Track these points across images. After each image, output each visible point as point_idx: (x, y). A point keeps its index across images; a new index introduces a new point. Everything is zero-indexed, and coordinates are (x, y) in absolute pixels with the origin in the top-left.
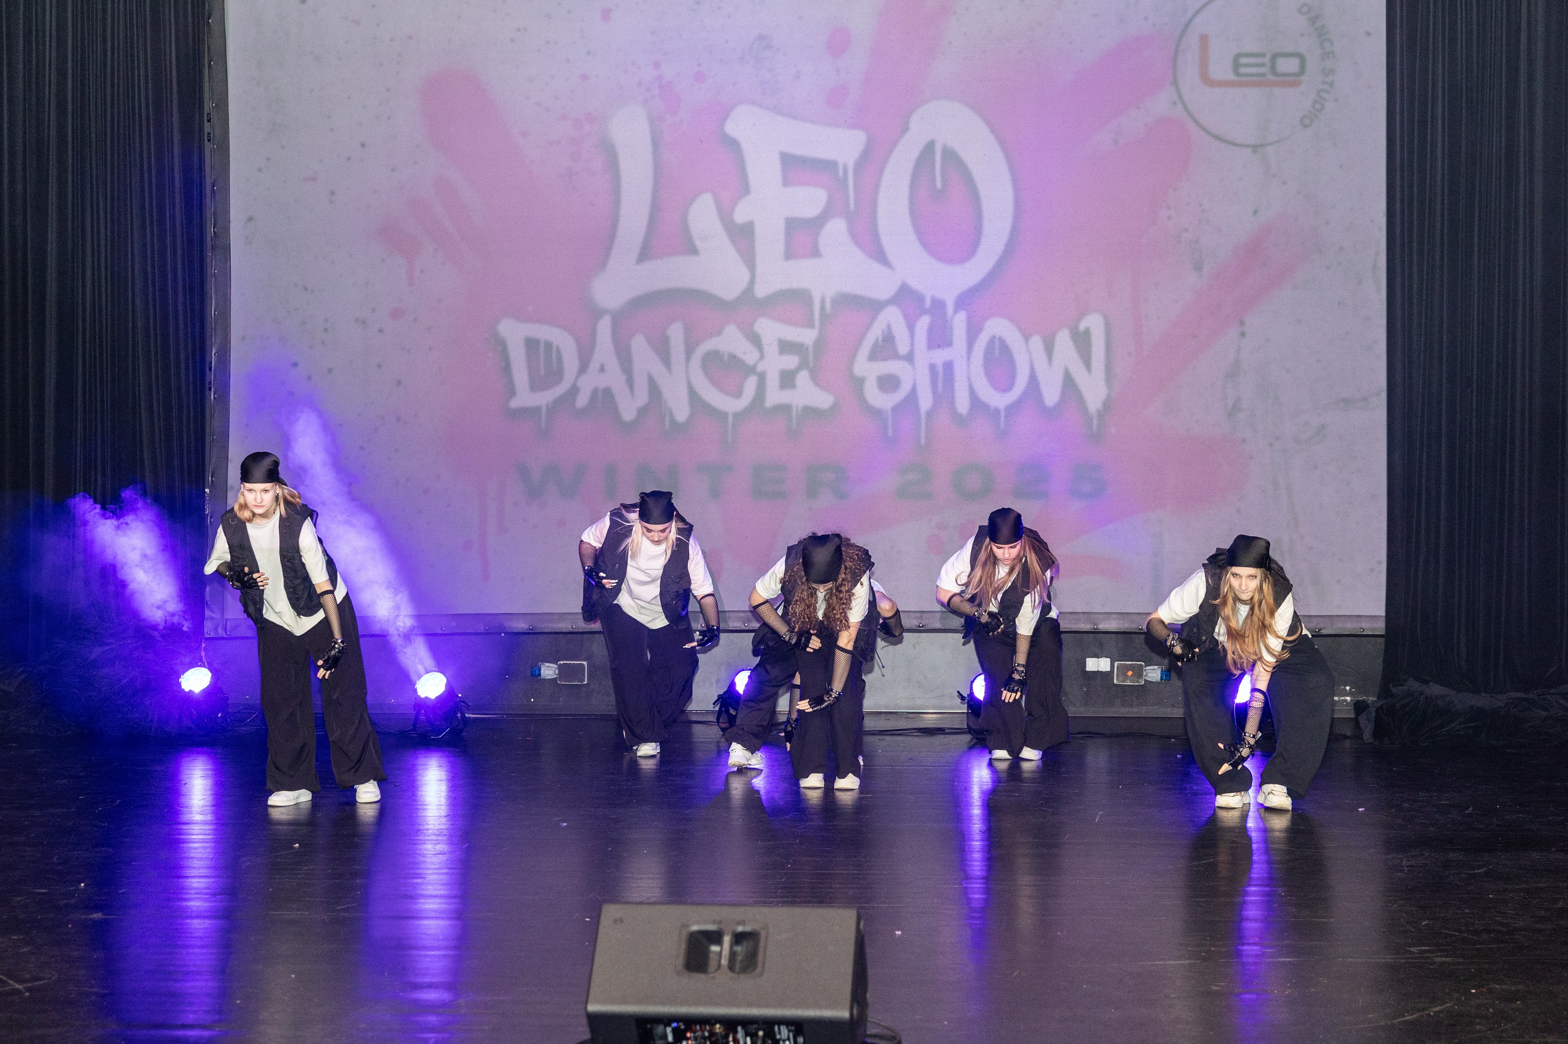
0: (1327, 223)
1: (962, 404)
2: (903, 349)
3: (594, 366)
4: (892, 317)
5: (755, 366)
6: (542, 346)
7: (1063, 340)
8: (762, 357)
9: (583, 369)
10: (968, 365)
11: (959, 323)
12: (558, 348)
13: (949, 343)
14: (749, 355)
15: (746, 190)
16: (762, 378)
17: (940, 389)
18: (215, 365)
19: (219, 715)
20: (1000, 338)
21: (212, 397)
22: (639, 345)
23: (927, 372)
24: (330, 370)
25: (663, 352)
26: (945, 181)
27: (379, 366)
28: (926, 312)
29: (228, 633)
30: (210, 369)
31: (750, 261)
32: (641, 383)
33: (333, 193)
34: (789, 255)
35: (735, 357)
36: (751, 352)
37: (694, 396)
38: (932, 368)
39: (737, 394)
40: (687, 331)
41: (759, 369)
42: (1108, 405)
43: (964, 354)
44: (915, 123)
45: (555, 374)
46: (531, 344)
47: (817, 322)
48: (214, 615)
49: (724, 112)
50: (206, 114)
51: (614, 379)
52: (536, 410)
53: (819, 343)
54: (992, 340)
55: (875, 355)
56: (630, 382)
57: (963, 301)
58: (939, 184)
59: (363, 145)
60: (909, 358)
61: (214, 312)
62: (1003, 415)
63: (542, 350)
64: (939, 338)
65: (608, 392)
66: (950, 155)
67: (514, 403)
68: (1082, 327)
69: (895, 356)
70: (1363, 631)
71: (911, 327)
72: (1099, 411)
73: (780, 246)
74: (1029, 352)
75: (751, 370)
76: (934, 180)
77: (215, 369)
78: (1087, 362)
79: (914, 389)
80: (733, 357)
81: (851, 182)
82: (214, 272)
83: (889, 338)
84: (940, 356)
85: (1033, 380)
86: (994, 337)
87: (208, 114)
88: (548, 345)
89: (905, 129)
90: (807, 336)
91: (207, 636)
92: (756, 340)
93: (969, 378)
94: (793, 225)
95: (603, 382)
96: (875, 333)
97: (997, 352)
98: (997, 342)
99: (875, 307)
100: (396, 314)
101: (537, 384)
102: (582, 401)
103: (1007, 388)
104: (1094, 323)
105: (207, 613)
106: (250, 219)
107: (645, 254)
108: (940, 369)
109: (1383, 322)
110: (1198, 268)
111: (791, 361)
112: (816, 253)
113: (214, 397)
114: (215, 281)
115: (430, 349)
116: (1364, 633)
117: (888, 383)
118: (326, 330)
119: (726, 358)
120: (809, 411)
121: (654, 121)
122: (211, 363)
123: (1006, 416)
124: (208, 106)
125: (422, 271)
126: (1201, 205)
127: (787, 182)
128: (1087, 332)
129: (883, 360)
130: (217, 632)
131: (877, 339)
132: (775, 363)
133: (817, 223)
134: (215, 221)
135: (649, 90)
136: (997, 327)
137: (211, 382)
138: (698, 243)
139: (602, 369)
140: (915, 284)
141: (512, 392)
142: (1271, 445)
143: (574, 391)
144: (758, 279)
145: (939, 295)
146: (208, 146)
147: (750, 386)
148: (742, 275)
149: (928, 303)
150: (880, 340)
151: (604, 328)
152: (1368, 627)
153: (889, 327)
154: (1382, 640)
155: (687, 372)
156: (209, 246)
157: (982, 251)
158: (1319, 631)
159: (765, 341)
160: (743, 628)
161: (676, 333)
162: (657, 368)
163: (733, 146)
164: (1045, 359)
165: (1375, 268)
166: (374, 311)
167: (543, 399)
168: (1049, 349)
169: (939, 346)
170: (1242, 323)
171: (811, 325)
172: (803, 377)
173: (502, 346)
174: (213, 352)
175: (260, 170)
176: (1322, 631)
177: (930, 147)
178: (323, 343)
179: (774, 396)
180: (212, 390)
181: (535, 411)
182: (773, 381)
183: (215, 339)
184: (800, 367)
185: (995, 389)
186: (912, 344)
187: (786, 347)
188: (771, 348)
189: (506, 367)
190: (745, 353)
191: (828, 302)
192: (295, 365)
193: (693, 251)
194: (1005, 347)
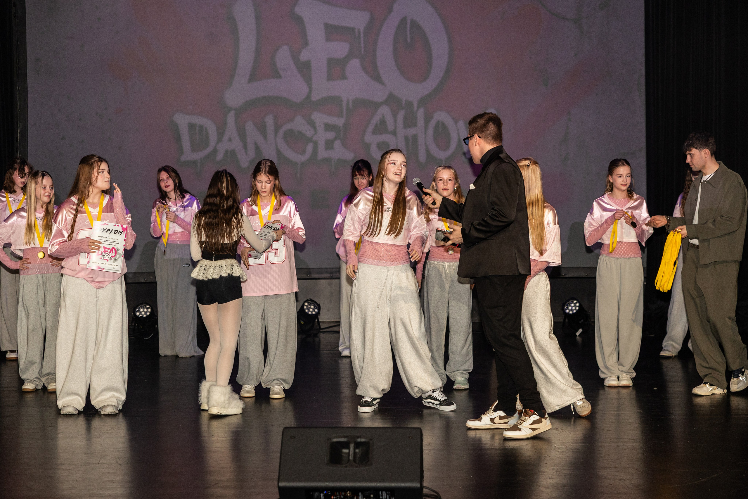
0: (613, 60)
1: (422, 157)
2: (391, 128)
3: (226, 138)
4: (385, 111)
5: (312, 138)
6: (197, 127)
8: (316, 133)
9: (219, 140)
10: (425, 137)
11: (420, 114)
12: (206, 129)
13: (414, 125)
14: (309, 132)
15: (306, 43)
16: (316, 144)
17: (411, 149)
18: (19, 139)
20: (442, 122)
22: (250, 127)
24: (83, 141)
25: (262, 129)
26: (412, 38)
27: (109, 139)
28: (401, 108)
30: (17, 141)
31: (308, 81)
32: (251, 147)
33: (82, 46)
34: (330, 78)
35: (301, 133)
36: (310, 130)
37: (279, 154)
38: (406, 138)
39: (303, 153)
40: (275, 119)
41: (314, 139)
43: (423, 130)
44: (396, 7)
45: (205, 143)
46: (191, 126)
47: (345, 114)
49: (294, 2)
50: (12, 3)
51: (236, 145)
53: (346, 125)
54: (438, 122)
55: (376, 131)
56: (245, 146)
57: (422, 102)
58: (409, 40)
59: (99, 19)
60: (394, 133)
61: (19, 111)
63: (197, 129)
64: (410, 122)
65: (233, 152)
66: (415, 25)
67: (183, 158)
69: (386, 131)
71: (395, 117)
73: (324, 74)
74: (458, 129)
75: (310, 140)
76: (406, 38)
77: (19, 141)
80: (300, 133)
81: (362, 39)
82: (18, 88)
83: (383, 122)
84: (411, 132)
86: (439, 121)
87: (14, 3)
88: (201, 127)
89: (390, 10)
90: (340, 122)
92: (312, 124)
93: (426, 143)
94: (332, 63)
95: (230, 147)
96: (376, 119)
97: (440, 129)
98: (440, 123)
99: (376, 106)
100: (118, 111)
101: (195, 148)
102: (219, 156)
103: (447, 148)
106: (37, 60)
107: (253, 77)
108: (410, 138)
110: (546, 84)
111: (331, 135)
112: (344, 77)
114: (19, 93)
115: (137, 129)
117: (383, 146)
118: (80, 120)
119: (296, 133)
120: (341, 161)
121: (256, 7)
122: (17, 137)
125: (132, 88)
126: (547, 51)
127: (328, 39)
129: (380, 134)
131: (377, 123)
132: (322, 136)
133: (345, 61)
134: (18, 60)
136: (441, 116)
137: (17, 148)
138: (281, 72)
139: (230, 140)
140: (396, 93)
141: (181, 152)
142: (585, 178)
143: (215, 151)
144: (313, 91)
145: (409, 99)
146: (14, 21)
147: (309, 148)
148: (304, 88)
149: (404, 103)
151: (231, 118)
153: (383, 116)
155: (276, 141)
156: (16, 74)
157: (432, 75)
159: (317, 125)
160: (307, 277)
161: (269, 120)
162: (260, 139)
163: (299, 20)
165: (639, 83)
166: (106, 109)
167: (198, 156)
169: (409, 127)
170: (569, 114)
171: (341, 116)
172: (337, 143)
173: (175, 127)
174: (18, 132)
177: (403, 21)
178: (78, 126)
179: (322, 153)
180: (18, 152)
181: (194, 162)
182: (321, 146)
183: (19, 124)
184: (336, 138)
185: (440, 149)
186: (395, 126)
187: (328, 127)
188: (320, 129)
189: (178, 139)
190: (306, 131)
191: (350, 102)
192: (63, 138)
193: (278, 76)
194: (444, 127)
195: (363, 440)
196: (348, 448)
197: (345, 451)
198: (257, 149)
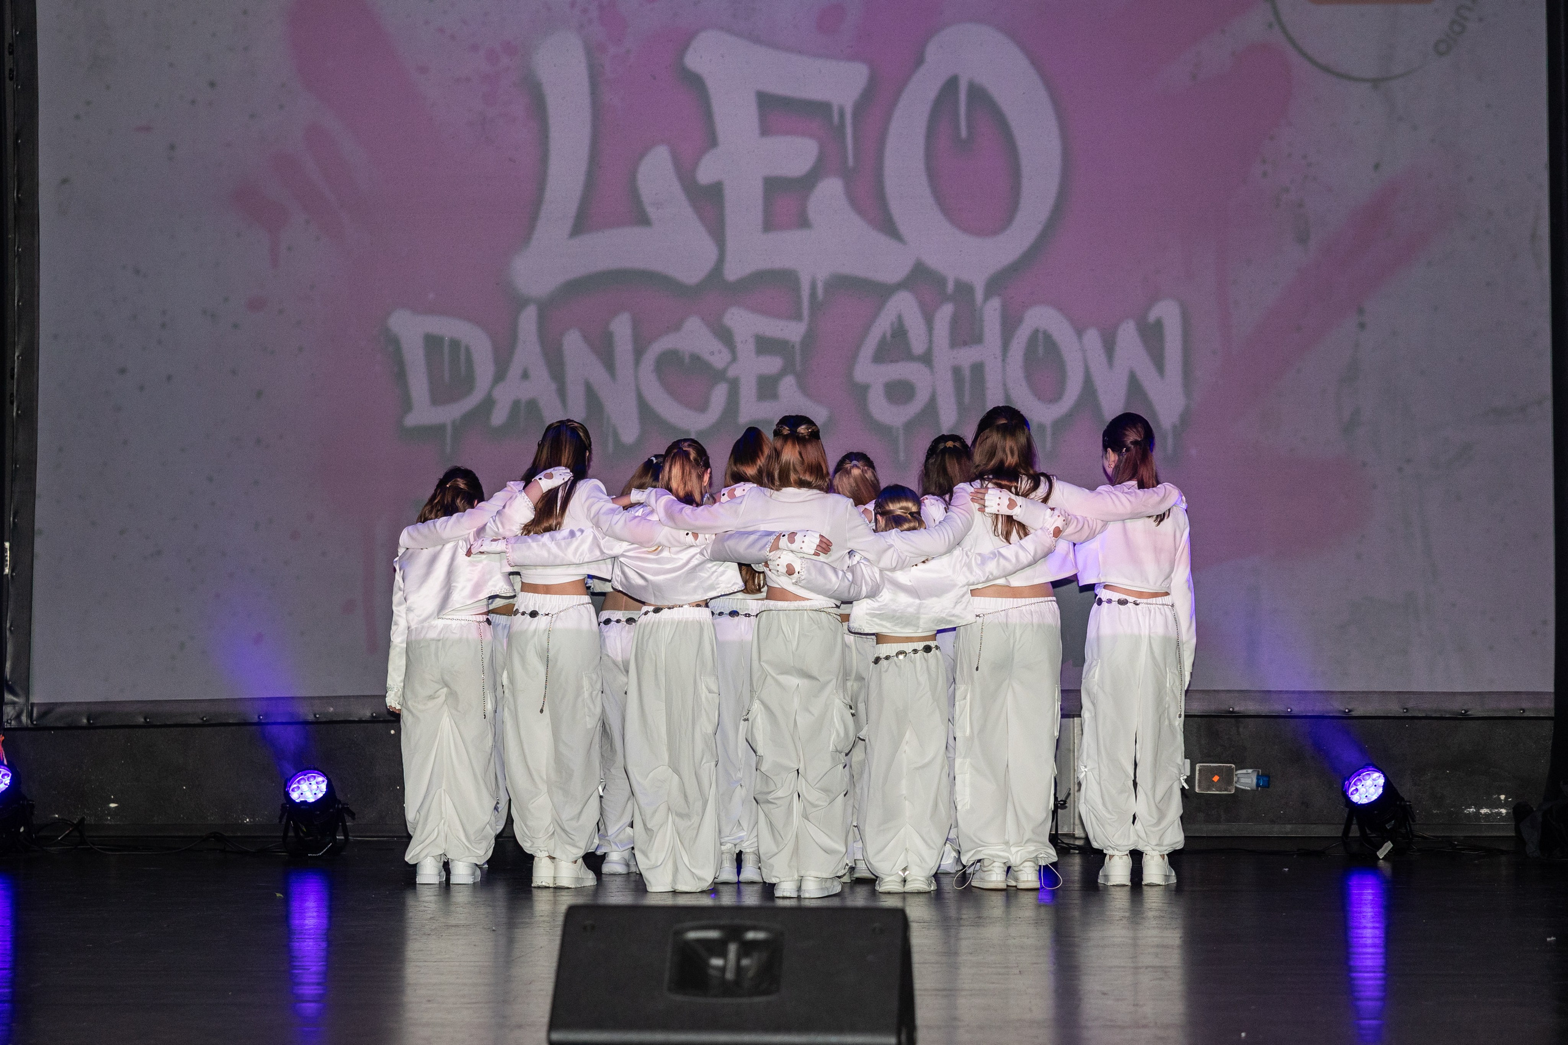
0: (1471, 179)
2: (918, 346)
3: (515, 370)
4: (904, 305)
5: (725, 370)
6: (446, 344)
7: (1128, 334)
8: (734, 359)
9: (500, 376)
10: (1004, 367)
11: (991, 312)
12: (468, 349)
13: (977, 339)
14: (718, 357)
15: (711, 140)
16: (734, 386)
17: (967, 399)
18: (18, 371)
19: (22, 830)
20: (1045, 332)
21: (14, 414)
22: (573, 343)
23: (949, 376)
24: (169, 378)
25: (605, 352)
26: (970, 127)
27: (234, 372)
28: (945, 298)
29: (35, 723)
30: (12, 378)
31: (717, 232)
32: (576, 392)
33: (172, 147)
34: (769, 225)
35: (698, 358)
36: (720, 352)
37: (645, 411)
38: (957, 371)
39: (702, 407)
40: (636, 325)
41: (731, 374)
42: (1186, 419)
43: (998, 352)
44: (932, 51)
45: (464, 382)
46: (432, 343)
47: (806, 312)
48: (15, 699)
49: (684, 40)
50: (7, 45)
51: (539, 386)
52: (440, 429)
53: (809, 339)
54: (1035, 334)
55: (882, 355)
56: (561, 391)
57: (997, 284)
58: (964, 132)
59: (212, 85)
60: (926, 359)
61: (18, 302)
62: (1049, 431)
63: (446, 350)
64: (966, 332)
65: (532, 405)
66: (979, 96)
67: (411, 421)
68: (1152, 317)
69: (908, 356)
70: (1524, 712)
71: (929, 320)
72: (1174, 427)
73: (757, 215)
74: (1083, 351)
75: (718, 376)
76: (957, 127)
77: (18, 375)
78: (1159, 362)
79: (932, 401)
80: (696, 358)
81: (849, 130)
82: (18, 251)
83: (900, 332)
84: (967, 356)
85: (1089, 388)
86: (1037, 331)
87: (10, 44)
88: (455, 344)
89: (919, 61)
90: (793, 331)
91: (7, 726)
92: (726, 336)
93: (1005, 385)
94: (774, 187)
95: (525, 392)
96: (883, 325)
97: (1041, 350)
98: (1041, 336)
99: (882, 292)
100: (256, 305)
101: (440, 396)
102: (499, 417)
103: (1056, 397)
104: (1167, 312)
105: (8, 697)
106: (65, 181)
107: (582, 224)
108: (967, 373)
109: (1546, 307)
110: (1303, 239)
111: (772, 364)
112: (803, 222)
113: (17, 413)
114: (19, 261)
115: (301, 349)
116: (1526, 715)
117: (900, 392)
118: (163, 325)
119: (687, 360)
121: (592, 52)
122: (13, 369)
123: (1054, 434)
124: (10, 33)
125: (289, 249)
126: (1305, 157)
127: (765, 130)
128: (1159, 324)
129: (892, 361)
130: (20, 721)
131: (884, 337)
132: (750, 367)
133: (806, 183)
134: (18, 184)
135: (585, 11)
136: (1041, 318)
137: (12, 394)
138: (651, 211)
139: (525, 375)
140: (933, 262)
141: (407, 405)
142: (1400, 469)
143: (488, 403)
144: (729, 256)
145: (965, 277)
146: (9, 85)
147: (719, 395)
148: (708, 250)
149: (950, 287)
150: (888, 335)
151: (528, 320)
152: (1529, 707)
153: (900, 318)
154: (1550, 724)
155: (636, 378)
156: (11, 215)
157: (1021, 218)
158: (1466, 712)
159: (738, 339)
161: (622, 328)
162: (597, 374)
163: (695, 83)
164: (1103, 358)
165: (1534, 237)
166: (226, 300)
167: (449, 414)
168: (1109, 346)
169: (965, 344)
170: (1361, 311)
171: (797, 317)
172: (788, 386)
173: (394, 343)
174: (17, 354)
175: (77, 117)
176: (1468, 713)
177: (951, 85)
178: (160, 342)
179: (750, 409)
180: (15, 405)
181: (435, 431)
182: (748, 391)
183: (18, 338)
184: (783, 373)
185: (1039, 399)
186: (930, 341)
187: (765, 345)
188: (746, 348)
189: (400, 375)
190: (712, 353)
191: (820, 286)
192: (123, 371)
193: (644, 220)
194: (1051, 346)
195: (760, 935)
196: (723, 954)
197: (717, 962)
198: (591, 396)
